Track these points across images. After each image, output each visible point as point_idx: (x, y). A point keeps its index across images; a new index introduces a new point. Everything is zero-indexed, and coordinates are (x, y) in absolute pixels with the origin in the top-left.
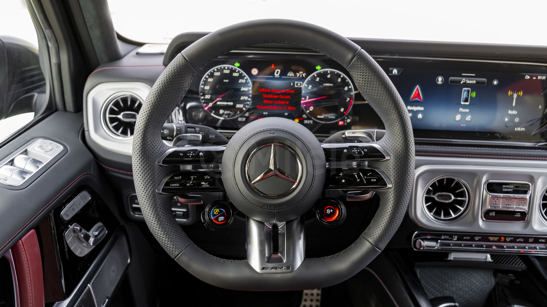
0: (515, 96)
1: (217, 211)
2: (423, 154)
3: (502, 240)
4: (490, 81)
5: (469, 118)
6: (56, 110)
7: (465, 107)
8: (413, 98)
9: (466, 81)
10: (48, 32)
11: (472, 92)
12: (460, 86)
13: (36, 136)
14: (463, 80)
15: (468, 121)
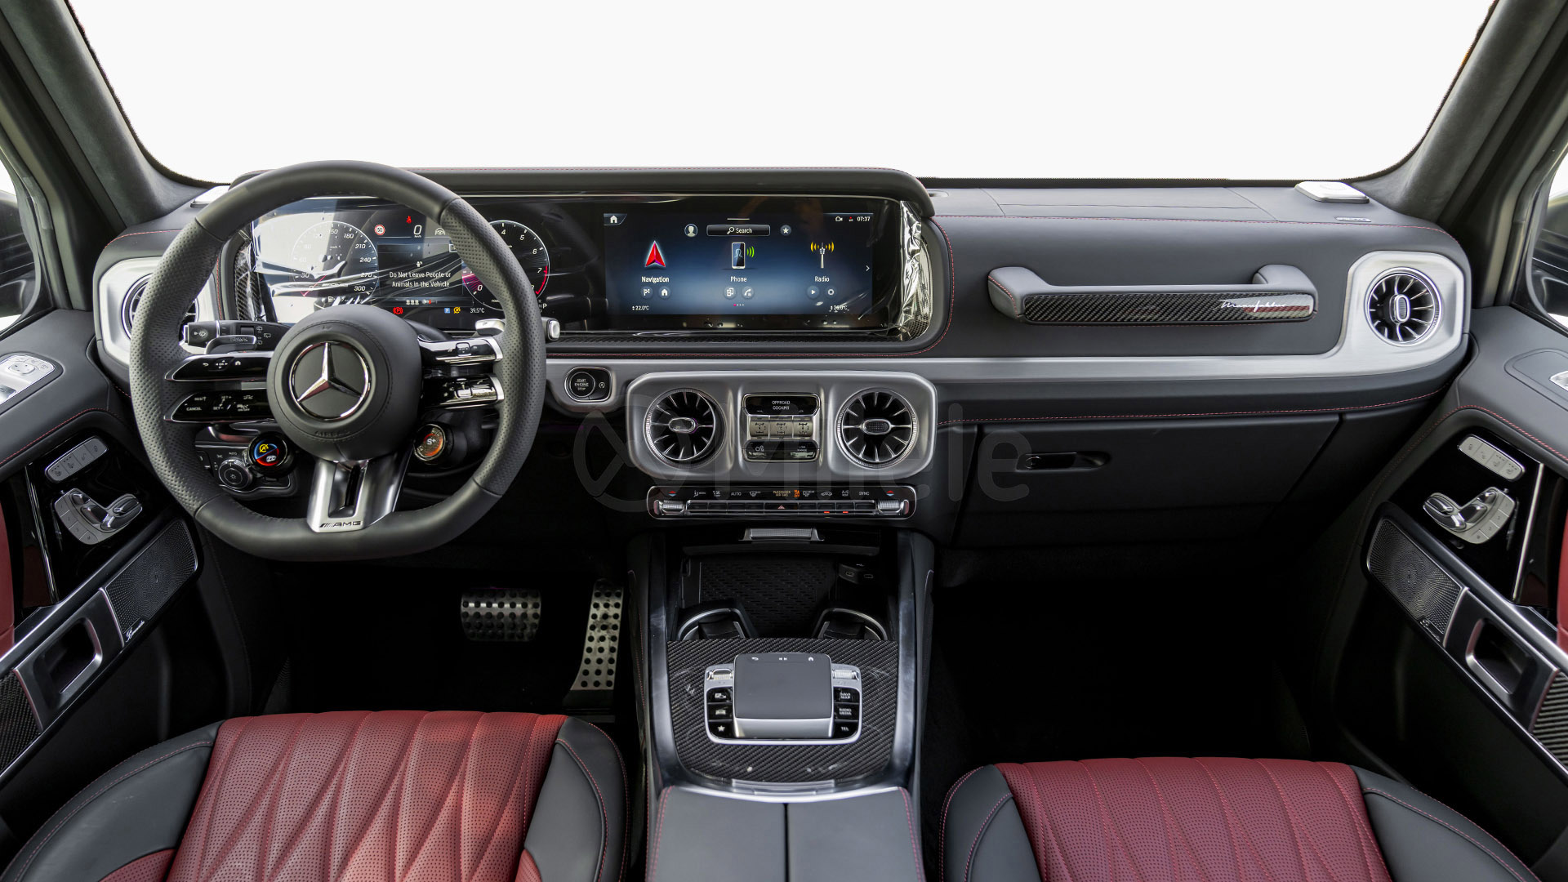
0: (823, 251)
1: (264, 448)
2: (628, 355)
3: (796, 496)
4: (776, 228)
5: (748, 292)
6: (56, 308)
7: (738, 273)
8: (649, 263)
9: (735, 231)
10: (27, 181)
11: (747, 247)
12: (724, 240)
13: (11, 351)
14: (731, 228)
15: (747, 298)
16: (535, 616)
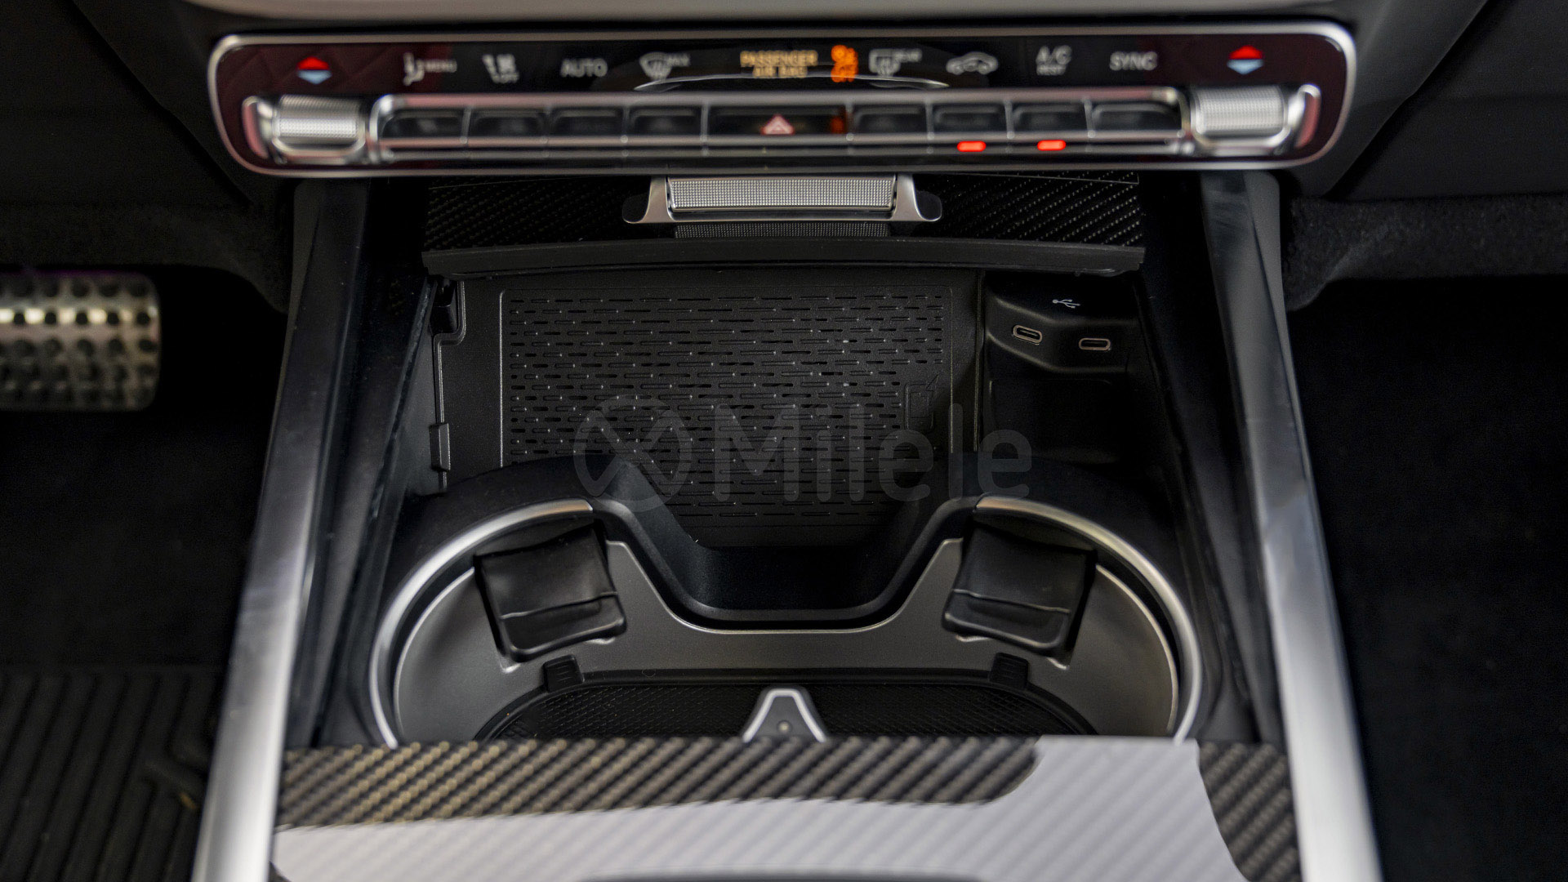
16: (145, 345)
